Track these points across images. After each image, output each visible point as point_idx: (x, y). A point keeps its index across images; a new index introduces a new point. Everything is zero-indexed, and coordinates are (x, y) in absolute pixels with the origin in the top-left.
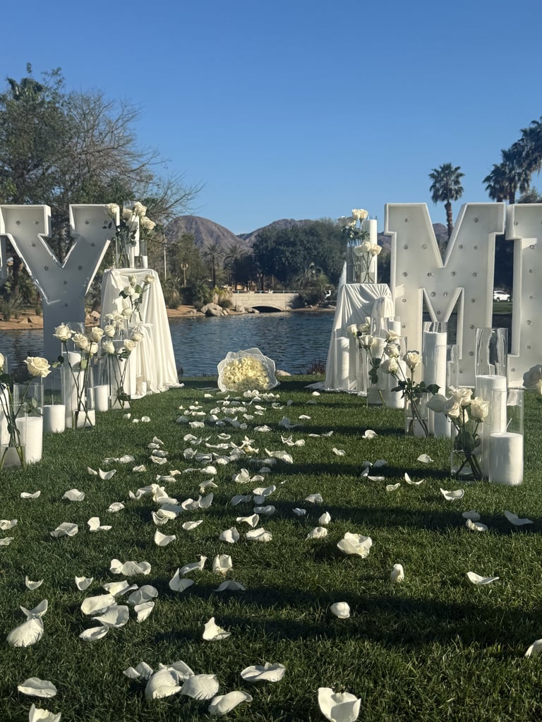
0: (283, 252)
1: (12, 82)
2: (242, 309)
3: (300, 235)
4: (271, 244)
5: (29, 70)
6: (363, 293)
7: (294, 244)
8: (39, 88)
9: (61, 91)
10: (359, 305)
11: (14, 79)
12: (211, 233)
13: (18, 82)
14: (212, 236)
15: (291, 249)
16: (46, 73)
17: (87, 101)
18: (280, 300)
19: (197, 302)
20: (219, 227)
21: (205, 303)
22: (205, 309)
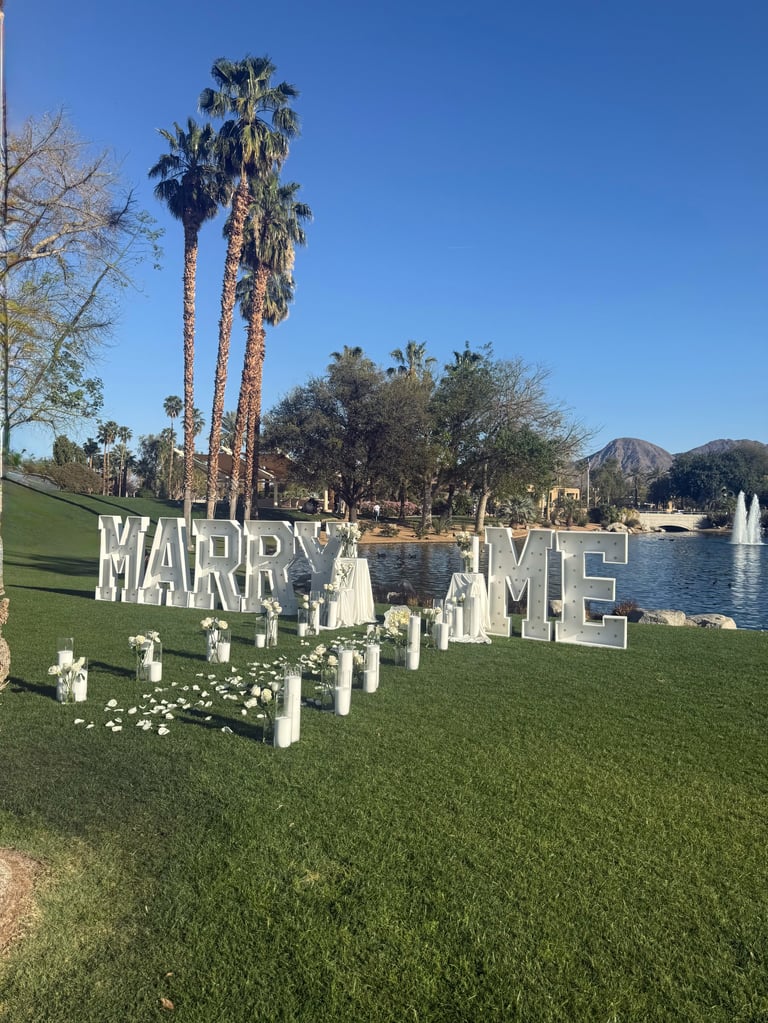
0: (699, 476)
1: (457, 354)
2: (648, 528)
3: (716, 460)
4: (687, 469)
5: (467, 346)
6: (463, 579)
7: (710, 468)
8: (475, 358)
9: (490, 360)
10: (461, 586)
11: (458, 352)
12: (647, 453)
13: (462, 353)
14: (648, 455)
15: (706, 473)
16: (480, 347)
17: (509, 366)
18: (689, 521)
19: (604, 522)
20: (655, 448)
21: (612, 522)
22: (610, 527)
